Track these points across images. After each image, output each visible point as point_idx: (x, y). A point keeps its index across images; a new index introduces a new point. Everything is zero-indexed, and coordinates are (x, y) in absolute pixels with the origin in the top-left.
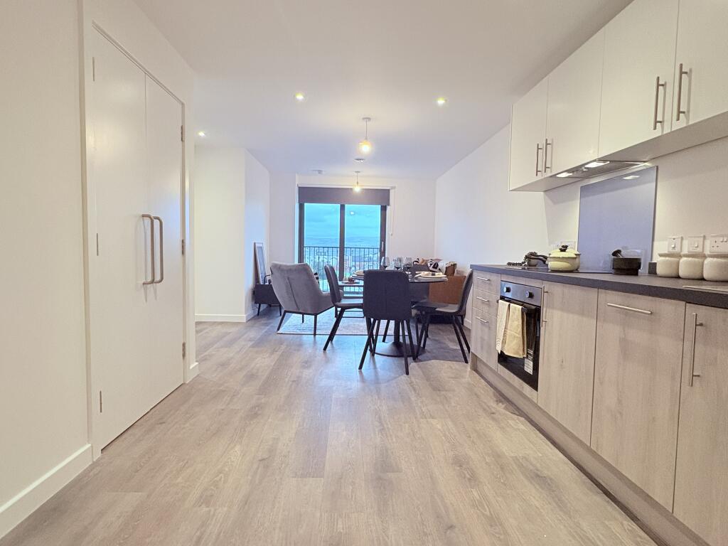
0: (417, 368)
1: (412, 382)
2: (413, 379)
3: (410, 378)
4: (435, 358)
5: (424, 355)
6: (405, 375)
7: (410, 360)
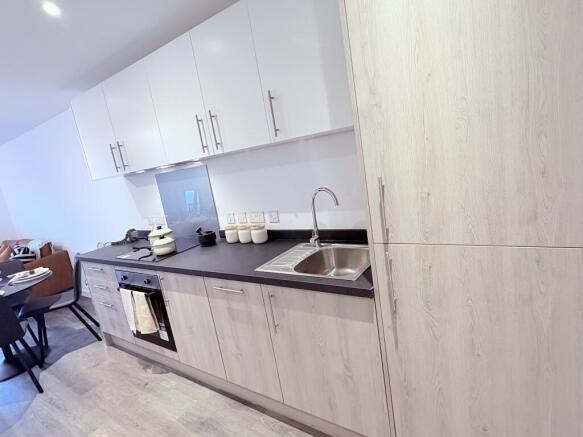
0: (49, 376)
1: (51, 399)
2: (51, 395)
3: (47, 395)
4: (66, 352)
5: (51, 355)
6: (40, 395)
7: (36, 370)
